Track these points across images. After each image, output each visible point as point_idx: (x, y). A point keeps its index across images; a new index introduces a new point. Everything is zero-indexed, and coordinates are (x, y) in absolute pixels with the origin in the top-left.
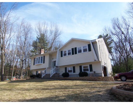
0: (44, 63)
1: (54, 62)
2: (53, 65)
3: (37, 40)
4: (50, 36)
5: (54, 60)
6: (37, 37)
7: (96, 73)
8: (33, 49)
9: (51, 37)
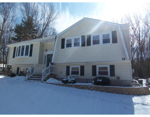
0: (31, 55)
1: (48, 55)
2: (46, 60)
3: (22, 24)
4: (41, 19)
5: (49, 53)
6: (22, 21)
7: (120, 79)
8: (16, 36)
9: (42, 21)
